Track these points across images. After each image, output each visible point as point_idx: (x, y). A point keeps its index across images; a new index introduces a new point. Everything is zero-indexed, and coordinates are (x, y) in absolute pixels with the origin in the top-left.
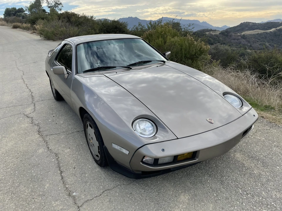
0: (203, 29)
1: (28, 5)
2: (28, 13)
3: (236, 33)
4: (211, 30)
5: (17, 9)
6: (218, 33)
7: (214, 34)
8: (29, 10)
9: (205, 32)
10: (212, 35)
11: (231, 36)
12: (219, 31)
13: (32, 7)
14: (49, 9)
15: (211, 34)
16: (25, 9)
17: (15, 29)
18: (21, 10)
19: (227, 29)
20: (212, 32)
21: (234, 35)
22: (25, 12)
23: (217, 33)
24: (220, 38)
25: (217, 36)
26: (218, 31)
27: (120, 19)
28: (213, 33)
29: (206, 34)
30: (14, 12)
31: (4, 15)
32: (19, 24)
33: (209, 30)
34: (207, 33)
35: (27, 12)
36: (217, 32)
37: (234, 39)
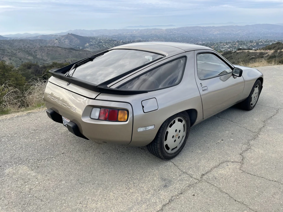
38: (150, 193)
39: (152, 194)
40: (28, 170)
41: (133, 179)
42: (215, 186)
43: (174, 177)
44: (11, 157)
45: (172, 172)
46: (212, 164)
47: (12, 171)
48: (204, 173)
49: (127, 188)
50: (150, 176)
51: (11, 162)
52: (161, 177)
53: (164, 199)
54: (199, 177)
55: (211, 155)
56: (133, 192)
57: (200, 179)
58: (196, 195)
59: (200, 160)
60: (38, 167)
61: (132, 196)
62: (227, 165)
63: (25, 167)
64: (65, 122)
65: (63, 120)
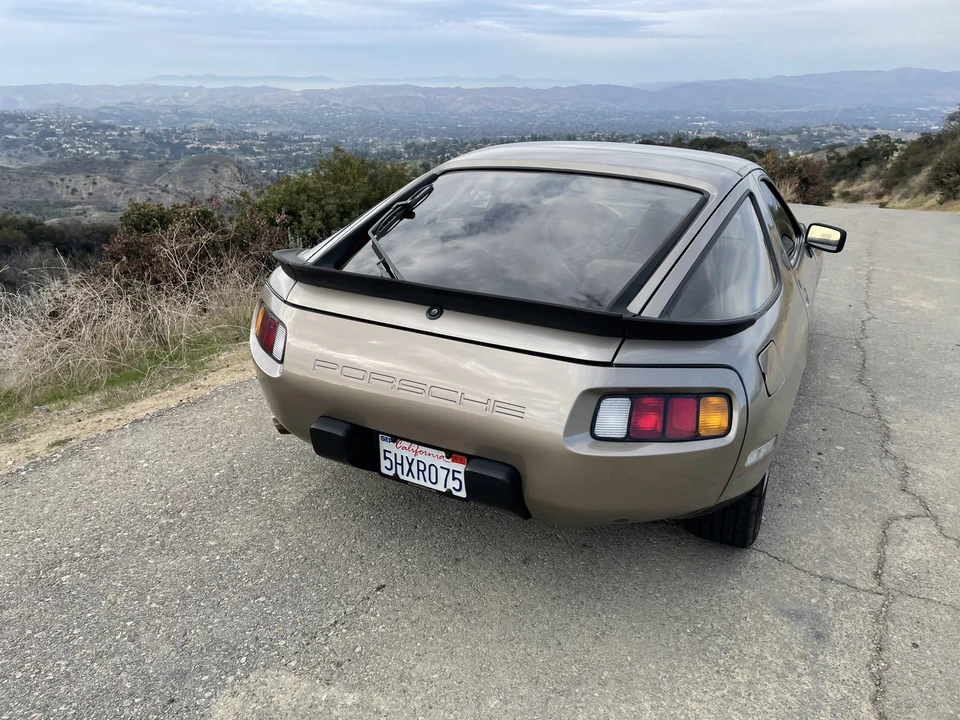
38: (799, 670)
39: (809, 674)
40: (305, 685)
41: (704, 635)
42: (935, 601)
43: (813, 601)
44: (182, 649)
45: (791, 584)
46: (869, 536)
47: (243, 708)
48: (872, 566)
49: (718, 672)
50: (745, 612)
51: (202, 670)
52: (782, 611)
53: (855, 679)
54: (873, 585)
55: (836, 506)
56: (751, 683)
57: (880, 589)
58: (918, 642)
59: (825, 529)
60: (339, 665)
61: (761, 697)
62: (904, 530)
63: (288, 680)
64: (396, 463)
65: (386, 458)
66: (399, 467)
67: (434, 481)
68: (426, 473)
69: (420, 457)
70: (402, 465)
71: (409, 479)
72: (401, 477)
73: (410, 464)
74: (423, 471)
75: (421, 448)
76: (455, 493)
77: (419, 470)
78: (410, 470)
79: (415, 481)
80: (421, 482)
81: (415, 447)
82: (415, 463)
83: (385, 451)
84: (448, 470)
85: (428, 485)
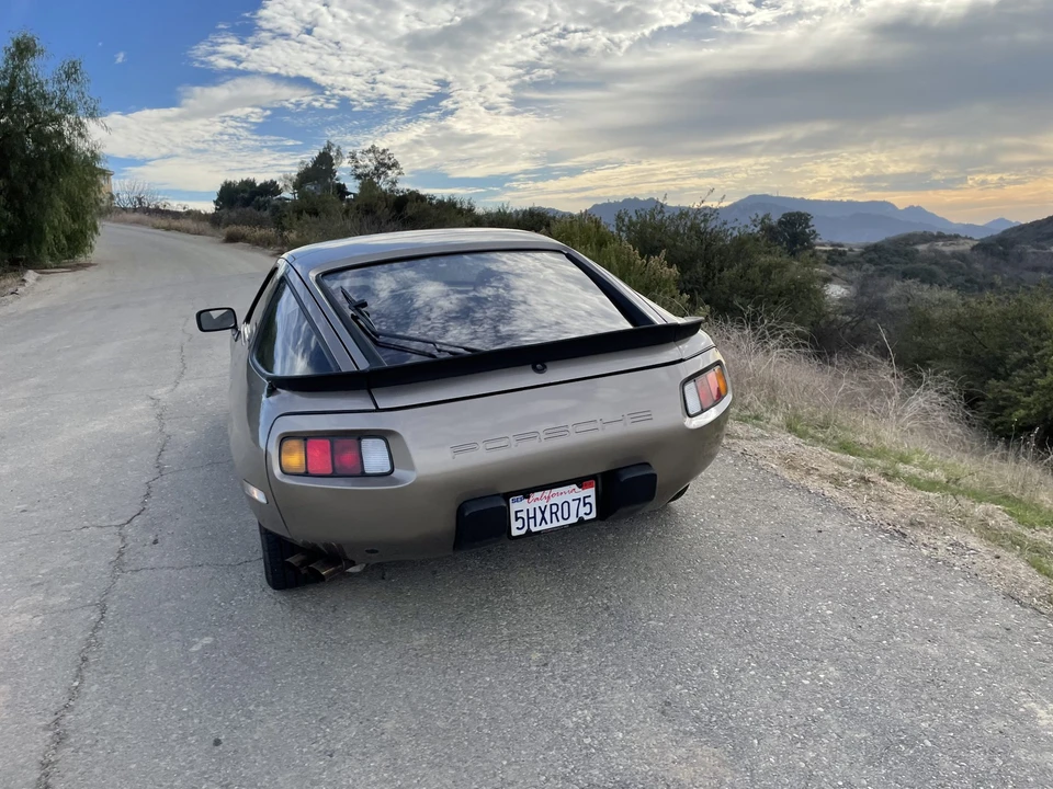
0: (909, 235)
1: (294, 172)
2: (291, 197)
3: (1044, 244)
4: (940, 237)
5: (258, 185)
6: (966, 247)
7: (948, 249)
8: (295, 187)
9: (915, 244)
10: (941, 254)
11: (1021, 257)
12: (971, 238)
13: (305, 178)
14: (358, 182)
15: (936, 251)
16: (281, 185)
17: (232, 245)
18: (270, 188)
19: (1004, 232)
20: (941, 243)
21: (1034, 253)
22: (282, 195)
23: (961, 248)
24: (977, 266)
25: (961, 256)
26: (966, 238)
27: (595, 206)
28: (944, 249)
29: (917, 251)
30: (246, 195)
31: (216, 203)
32: (245, 230)
33: (932, 235)
34: (921, 247)
35: (287, 194)
36: (962, 241)
37: (1036, 269)
64: (529, 518)
65: (517, 519)
66: (532, 521)
67: (566, 517)
68: (559, 514)
69: (552, 501)
70: (535, 517)
71: (544, 527)
72: (534, 529)
73: (543, 513)
74: (555, 513)
75: (554, 491)
76: (586, 518)
77: (552, 513)
78: (543, 518)
79: (549, 526)
80: (555, 524)
81: (547, 493)
82: (548, 507)
83: (516, 512)
84: (579, 499)
85: (562, 523)
